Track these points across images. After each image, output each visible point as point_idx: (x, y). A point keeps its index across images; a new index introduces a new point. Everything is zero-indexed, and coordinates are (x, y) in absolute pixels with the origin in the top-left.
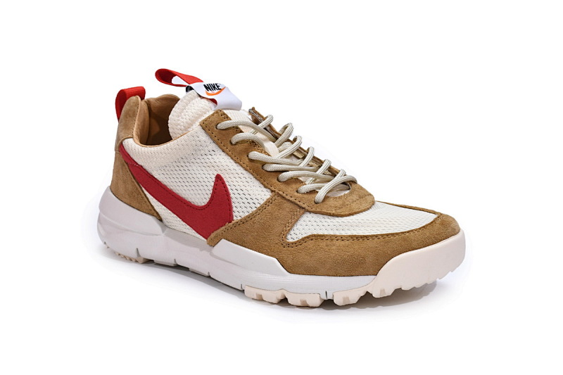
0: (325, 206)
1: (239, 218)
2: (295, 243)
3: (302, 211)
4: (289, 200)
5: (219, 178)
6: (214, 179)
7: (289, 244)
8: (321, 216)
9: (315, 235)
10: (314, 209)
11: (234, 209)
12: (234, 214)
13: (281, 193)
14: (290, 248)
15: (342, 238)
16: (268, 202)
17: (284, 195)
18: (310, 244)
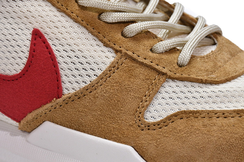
0: (193, 70)
1: (72, 92)
2: (158, 124)
3: (162, 78)
4: (142, 64)
5: (37, 35)
6: (30, 37)
7: (149, 126)
8: (189, 84)
9: (185, 112)
10: (178, 75)
11: (64, 78)
12: (64, 86)
13: (130, 53)
14: (151, 132)
15: (224, 114)
16: (113, 67)
17: (135, 56)
18: (180, 124)
